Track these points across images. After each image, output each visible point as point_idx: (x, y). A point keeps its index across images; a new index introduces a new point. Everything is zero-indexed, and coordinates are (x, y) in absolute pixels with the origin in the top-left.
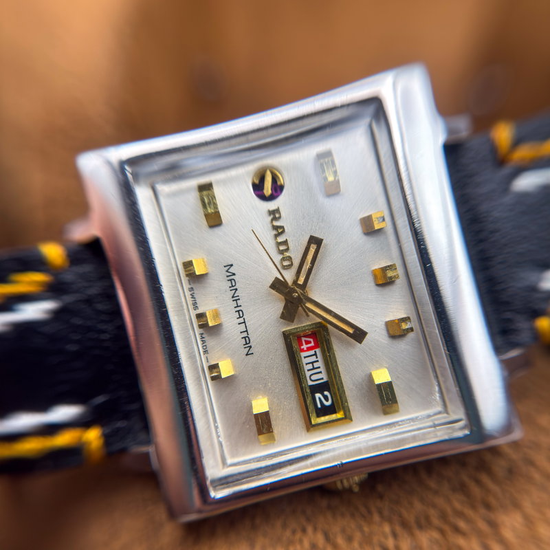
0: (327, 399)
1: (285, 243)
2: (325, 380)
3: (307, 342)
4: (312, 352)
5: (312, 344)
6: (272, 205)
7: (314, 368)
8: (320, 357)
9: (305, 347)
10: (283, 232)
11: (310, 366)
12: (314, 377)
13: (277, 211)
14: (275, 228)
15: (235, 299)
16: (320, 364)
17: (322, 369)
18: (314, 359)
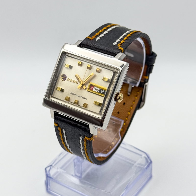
2: (99, 89)
3: (92, 88)
4: (94, 88)
6: (67, 79)
11: (96, 90)
12: (98, 91)
14: (70, 81)
15: (77, 96)
18: (95, 89)
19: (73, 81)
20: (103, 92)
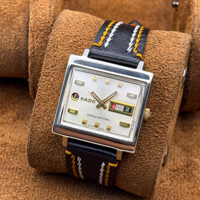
0: (128, 109)
1: (89, 99)
2: (124, 107)
3: (114, 106)
4: (116, 106)
5: (115, 105)
6: (80, 98)
7: (120, 108)
8: (118, 106)
9: (114, 107)
10: (87, 99)
11: (119, 109)
12: (122, 109)
13: (82, 97)
14: (85, 100)
15: (96, 117)
16: (120, 106)
17: (121, 106)
18: (118, 107)
19: (88, 100)
20: (129, 109)
